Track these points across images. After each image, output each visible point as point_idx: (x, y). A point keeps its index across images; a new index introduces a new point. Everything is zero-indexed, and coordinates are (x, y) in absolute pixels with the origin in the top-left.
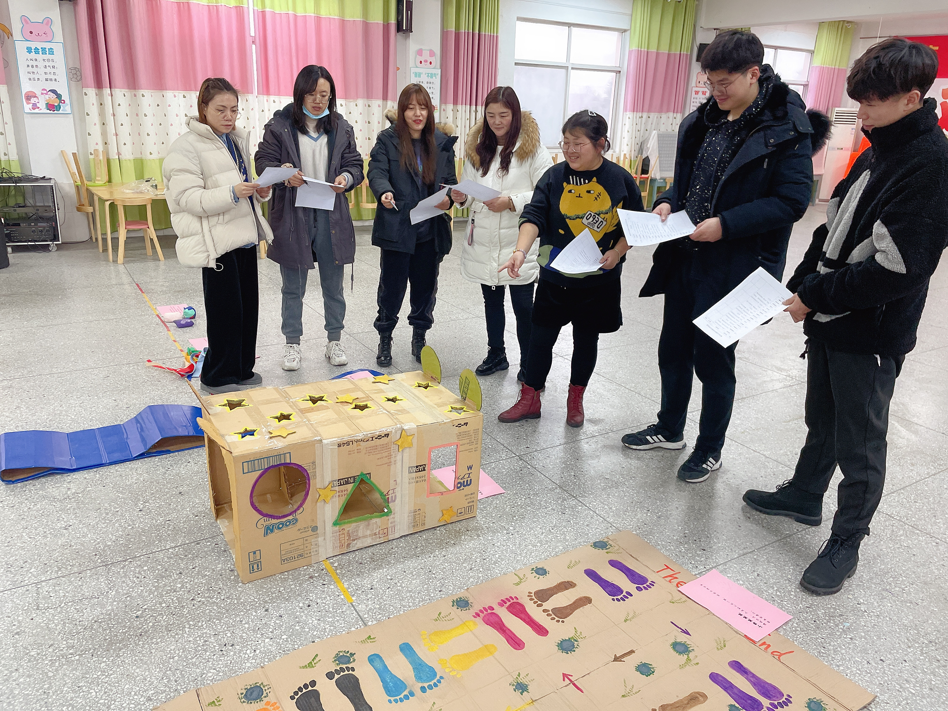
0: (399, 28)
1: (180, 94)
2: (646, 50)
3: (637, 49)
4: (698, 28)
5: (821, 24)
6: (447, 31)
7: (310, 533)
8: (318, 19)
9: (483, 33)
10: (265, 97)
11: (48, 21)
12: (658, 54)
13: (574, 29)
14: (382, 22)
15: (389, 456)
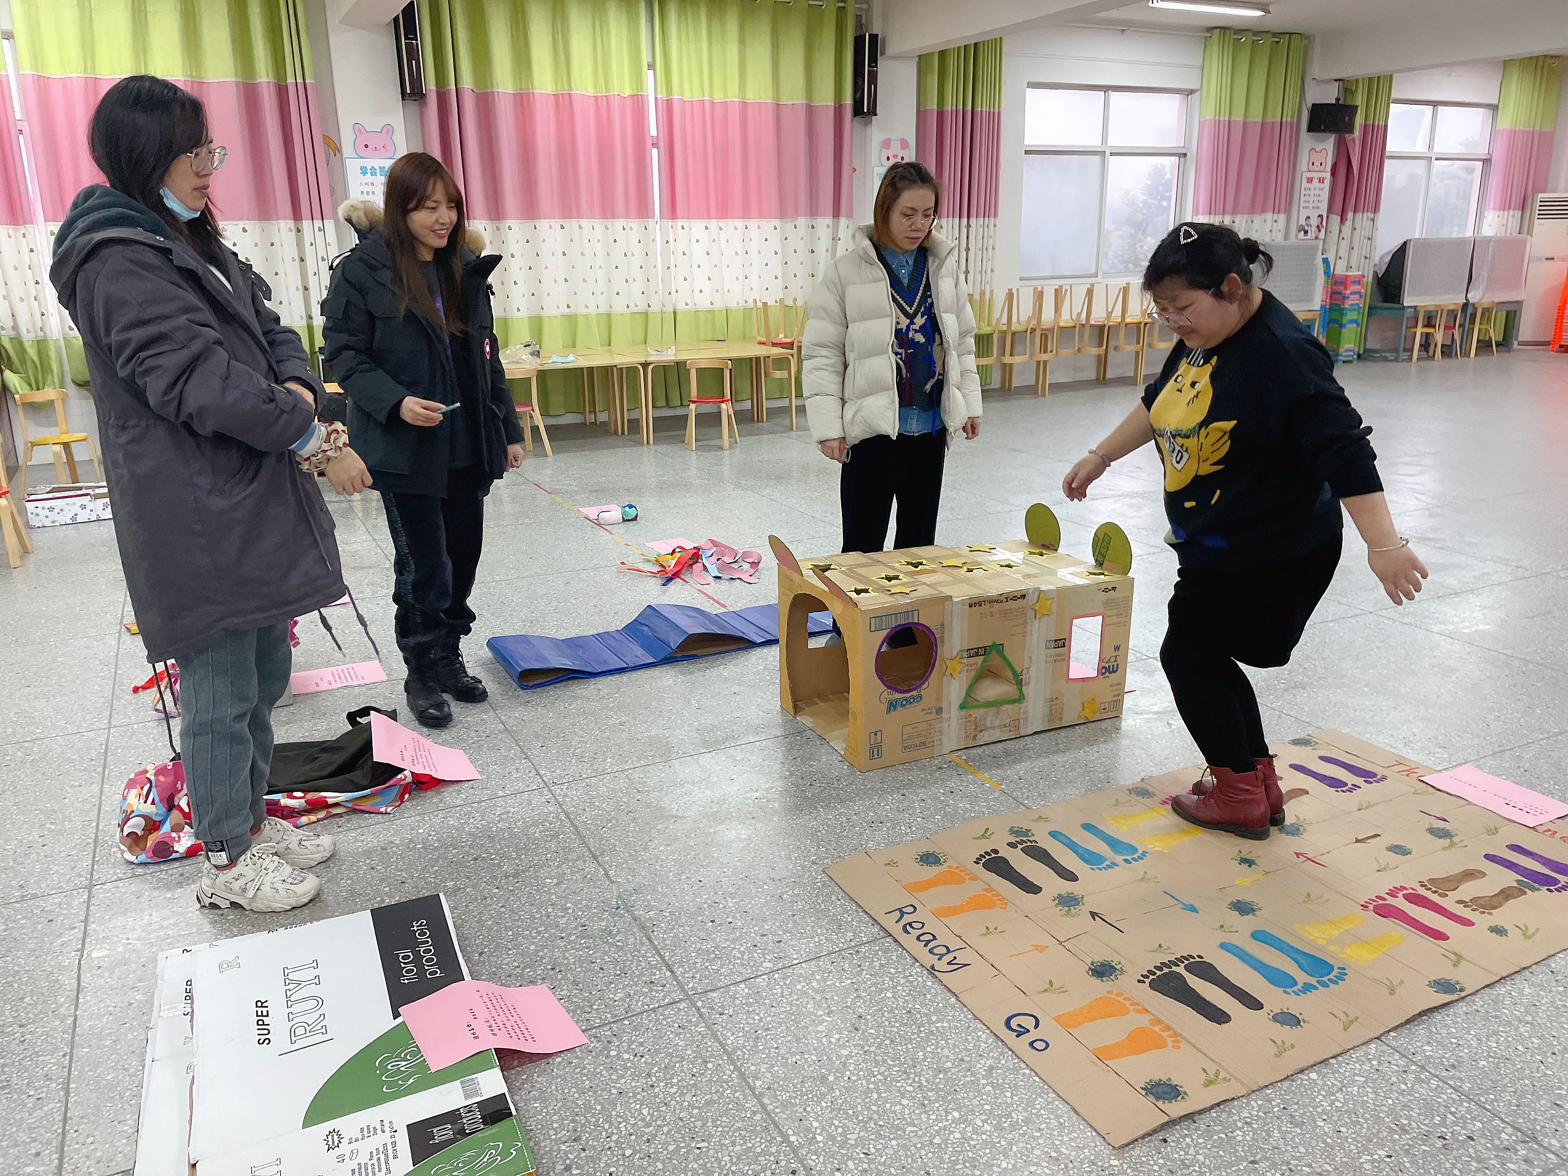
0: (857, 110)
1: (556, 223)
2: (1227, 119)
3: (1213, 117)
4: (1308, 80)
5: (1507, 64)
6: (925, 110)
7: (934, 716)
8: (744, 105)
9: (978, 109)
10: (670, 223)
11: (389, 130)
12: (1245, 124)
13: (1114, 96)
14: (833, 104)
15: (1025, 624)
